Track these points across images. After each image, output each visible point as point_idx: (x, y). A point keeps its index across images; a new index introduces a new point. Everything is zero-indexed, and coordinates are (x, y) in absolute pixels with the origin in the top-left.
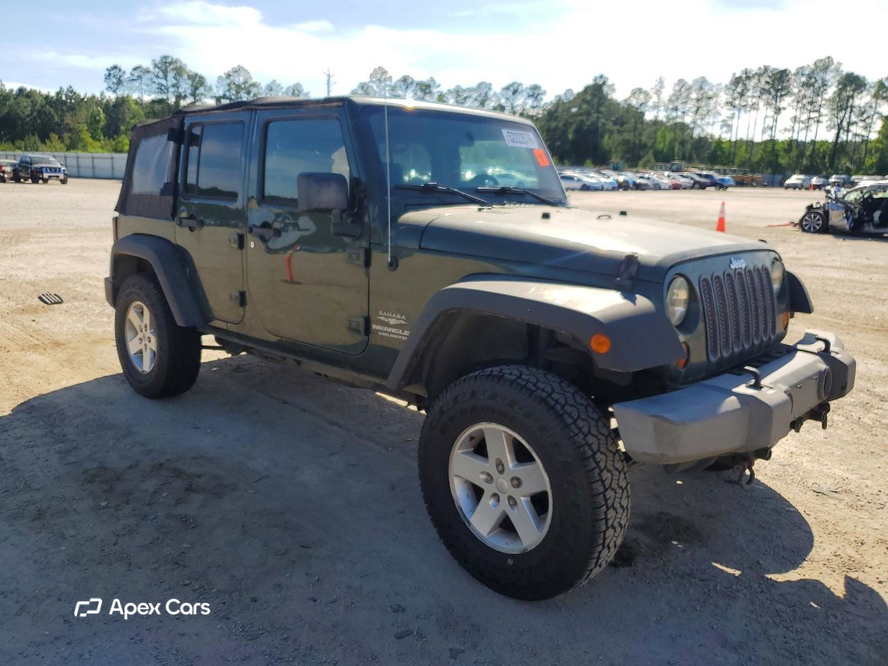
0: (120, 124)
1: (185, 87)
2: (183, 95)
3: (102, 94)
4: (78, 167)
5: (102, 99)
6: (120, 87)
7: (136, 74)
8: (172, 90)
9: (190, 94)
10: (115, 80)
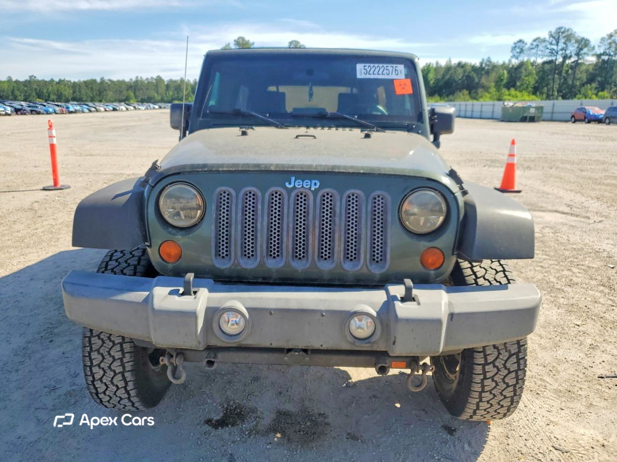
0: (517, 81)
1: (572, 49)
2: (569, 56)
3: (510, 61)
4: (472, 111)
5: (509, 65)
6: (522, 54)
7: (535, 44)
8: (560, 52)
9: (575, 54)
10: (518, 50)
